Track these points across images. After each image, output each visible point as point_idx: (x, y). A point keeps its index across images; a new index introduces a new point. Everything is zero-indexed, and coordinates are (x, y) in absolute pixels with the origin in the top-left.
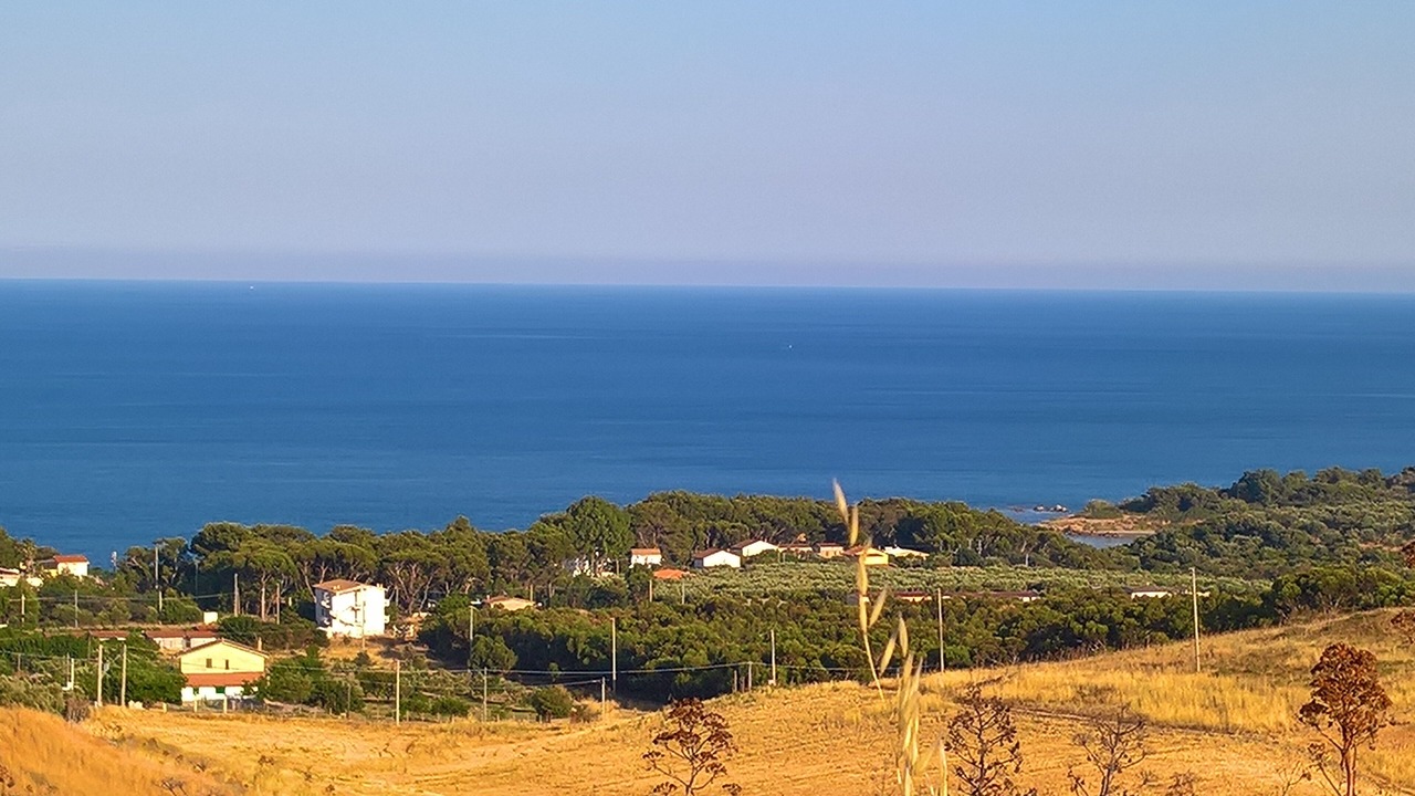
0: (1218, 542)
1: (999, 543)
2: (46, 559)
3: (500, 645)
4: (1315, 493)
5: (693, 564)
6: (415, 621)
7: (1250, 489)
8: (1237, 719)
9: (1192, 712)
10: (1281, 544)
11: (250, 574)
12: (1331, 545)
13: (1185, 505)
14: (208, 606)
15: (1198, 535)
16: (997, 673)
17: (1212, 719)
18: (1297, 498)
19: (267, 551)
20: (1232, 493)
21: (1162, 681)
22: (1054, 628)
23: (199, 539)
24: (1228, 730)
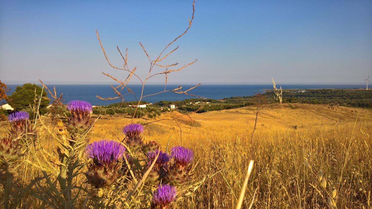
0: (231, 102)
1: (216, 102)
2: (149, 103)
3: (186, 109)
4: (236, 98)
5: (195, 103)
6: (177, 107)
7: (232, 98)
8: (249, 113)
9: (246, 112)
10: (236, 102)
11: (164, 104)
12: (239, 102)
13: (227, 99)
14: (162, 106)
15: (229, 101)
16: (229, 110)
17: (247, 113)
18: (235, 99)
19: (166, 103)
20: (230, 98)
21: (242, 110)
22: (228, 107)
23: (160, 102)
24: (249, 114)
